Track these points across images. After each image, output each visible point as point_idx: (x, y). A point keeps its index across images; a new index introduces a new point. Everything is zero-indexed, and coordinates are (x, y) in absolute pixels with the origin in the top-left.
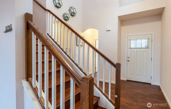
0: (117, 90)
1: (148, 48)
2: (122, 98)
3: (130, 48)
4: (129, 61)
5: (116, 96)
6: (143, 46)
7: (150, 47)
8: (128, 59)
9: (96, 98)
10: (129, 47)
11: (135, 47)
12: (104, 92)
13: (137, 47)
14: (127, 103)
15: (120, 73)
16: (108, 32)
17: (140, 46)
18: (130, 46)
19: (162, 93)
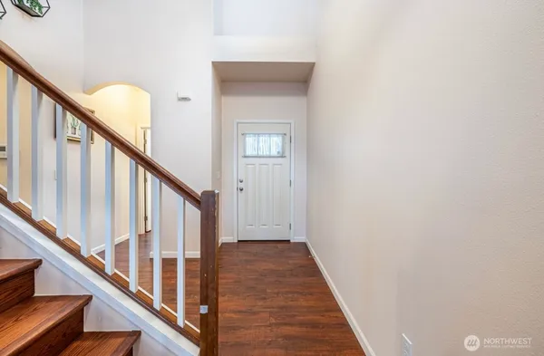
0: (207, 287)
1: (282, 157)
2: (226, 298)
3: (245, 157)
4: (241, 190)
5: (204, 309)
6: (274, 152)
7: (287, 154)
8: (241, 185)
9: (120, 340)
10: (241, 154)
11: (255, 153)
12: (157, 305)
13: (260, 153)
14: (240, 312)
15: (214, 223)
16: (183, 103)
17: (266, 153)
18: (245, 151)
19: (312, 259)
